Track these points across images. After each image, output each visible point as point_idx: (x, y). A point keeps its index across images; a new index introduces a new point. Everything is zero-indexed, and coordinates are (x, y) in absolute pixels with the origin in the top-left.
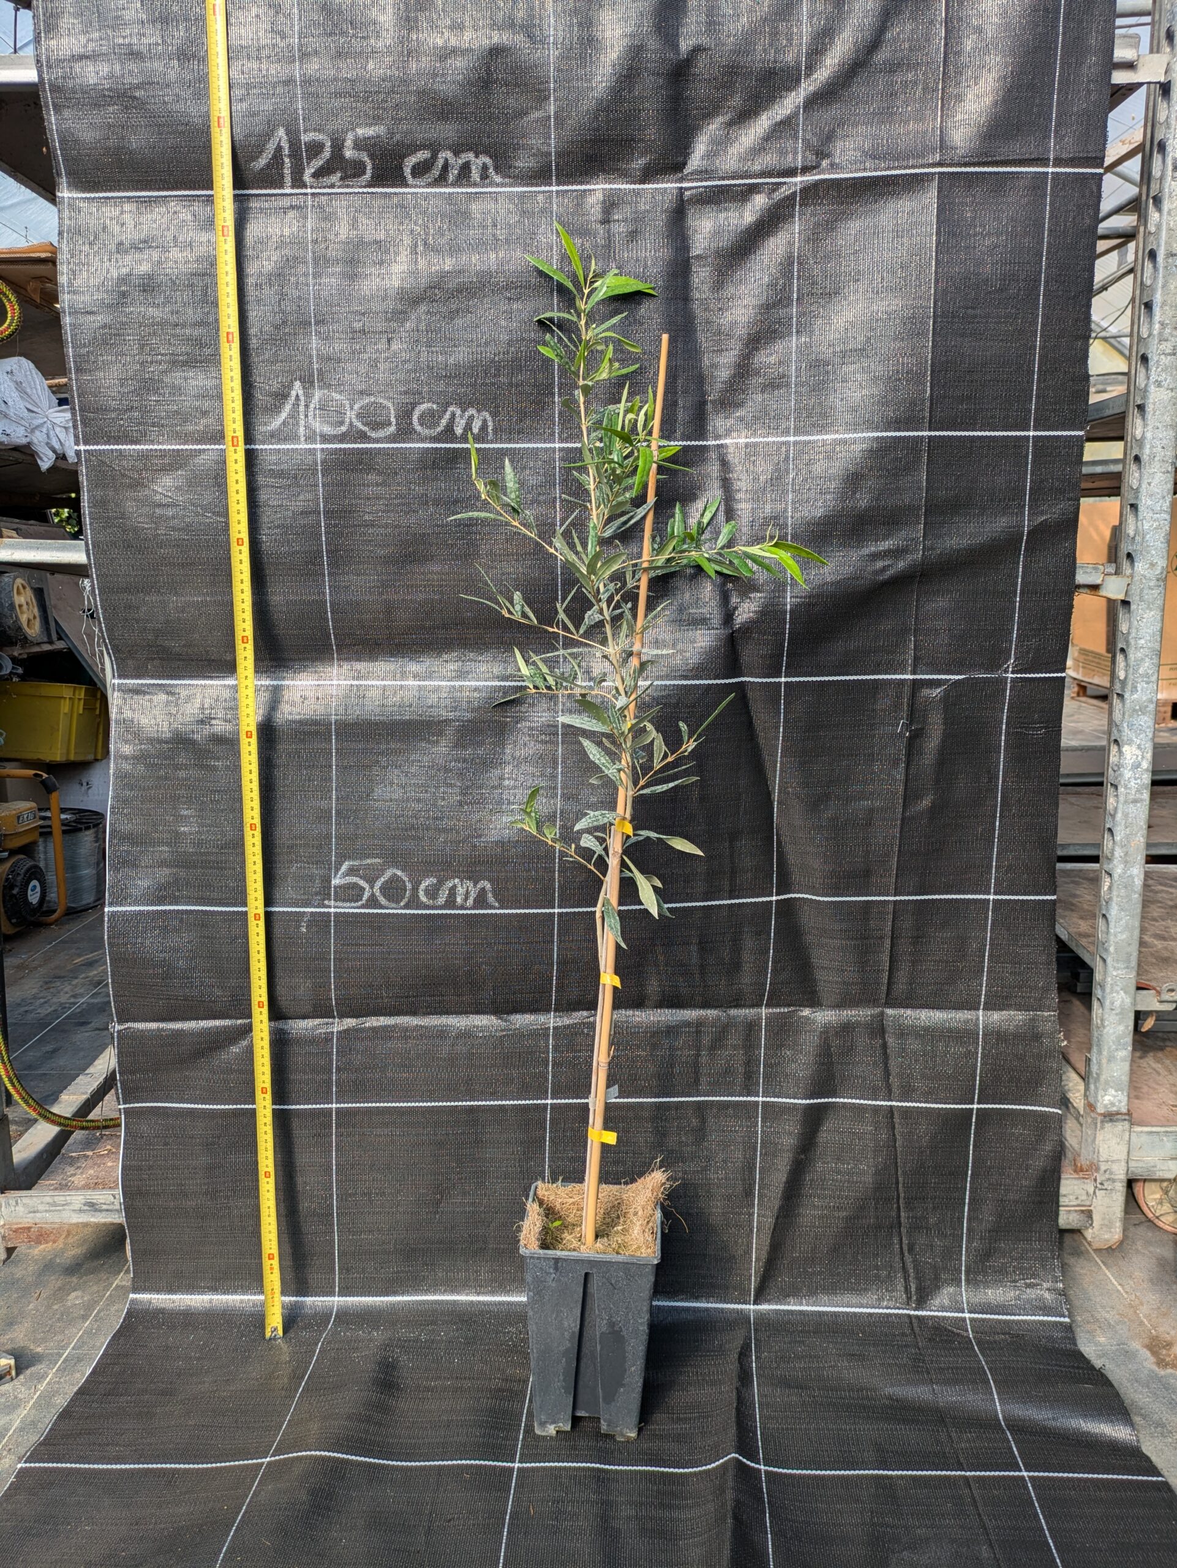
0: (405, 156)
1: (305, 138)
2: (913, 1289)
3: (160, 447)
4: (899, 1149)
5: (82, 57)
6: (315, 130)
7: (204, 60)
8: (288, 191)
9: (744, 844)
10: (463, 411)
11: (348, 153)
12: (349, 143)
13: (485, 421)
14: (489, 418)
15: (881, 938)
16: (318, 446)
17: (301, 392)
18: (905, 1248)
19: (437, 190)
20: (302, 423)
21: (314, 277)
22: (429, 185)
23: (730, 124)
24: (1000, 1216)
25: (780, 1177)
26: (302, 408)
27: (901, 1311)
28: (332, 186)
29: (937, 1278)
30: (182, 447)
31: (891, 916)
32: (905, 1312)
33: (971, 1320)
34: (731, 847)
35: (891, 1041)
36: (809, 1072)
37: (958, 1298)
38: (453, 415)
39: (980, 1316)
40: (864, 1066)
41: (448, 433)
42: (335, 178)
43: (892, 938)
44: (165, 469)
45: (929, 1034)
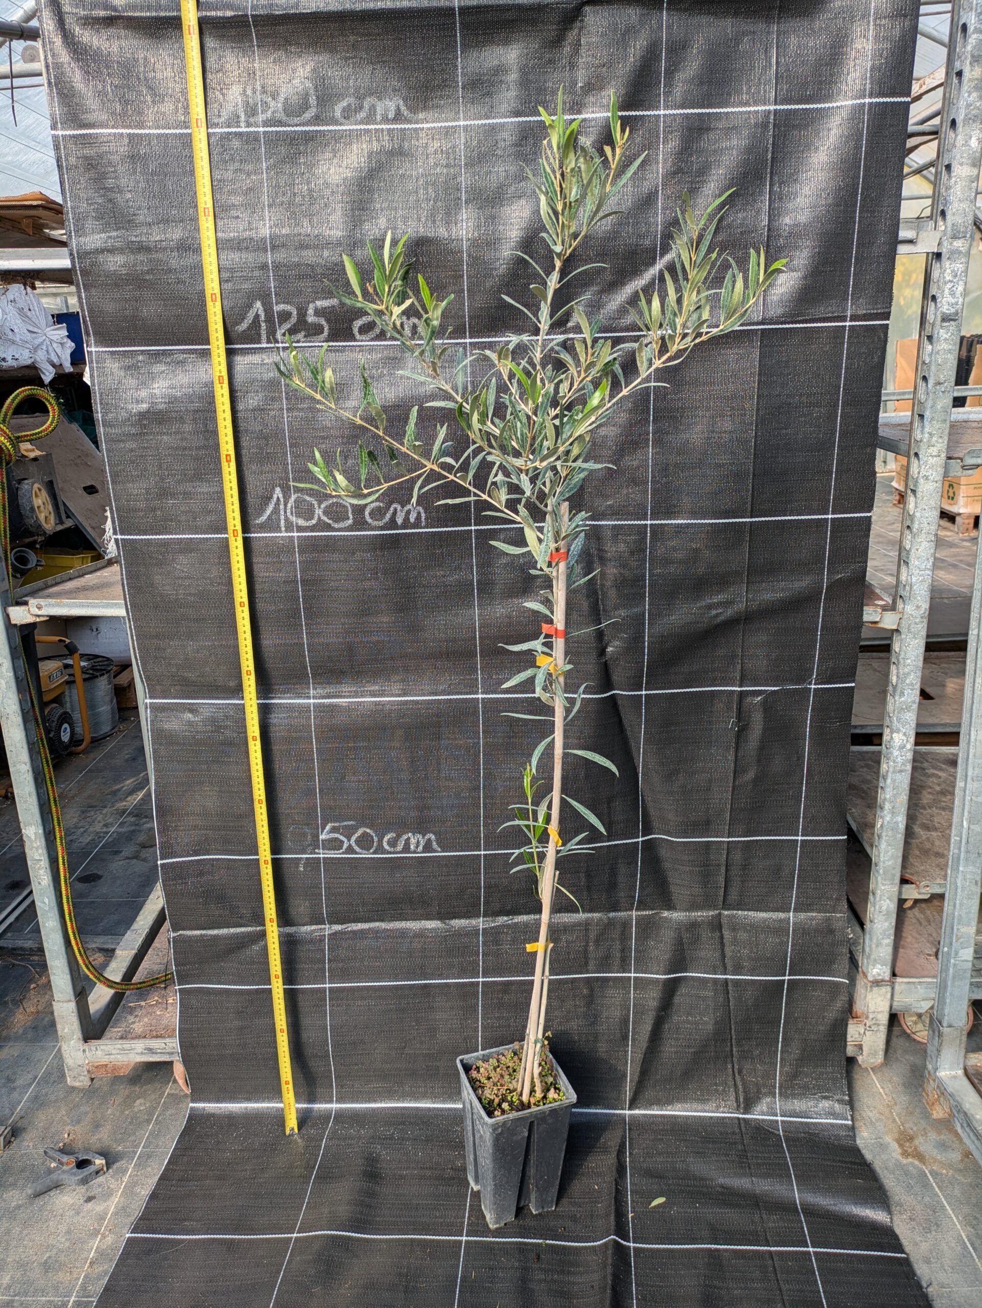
0: (353, 320)
1: (277, 308)
2: (741, 1100)
3: (177, 536)
4: (732, 1008)
5: (102, 251)
6: (284, 303)
7: (198, 250)
8: (264, 345)
9: (618, 804)
10: (403, 507)
11: (311, 319)
12: (311, 311)
13: (419, 513)
14: (422, 511)
15: (719, 865)
16: (295, 534)
17: (281, 496)
18: (736, 1071)
19: (379, 343)
20: (282, 517)
21: (288, 412)
22: (372, 340)
23: (602, 292)
24: (805, 1050)
25: (647, 1028)
26: (282, 507)
27: (732, 1115)
28: (298, 342)
29: (759, 1092)
30: (193, 536)
31: (725, 852)
32: (736, 1115)
33: (783, 1122)
34: (609, 808)
35: (726, 933)
36: (667, 957)
37: (774, 1106)
38: (396, 510)
39: (789, 1119)
40: (707, 951)
41: (392, 524)
42: (300, 336)
43: (727, 866)
44: (181, 552)
45: (754, 928)
